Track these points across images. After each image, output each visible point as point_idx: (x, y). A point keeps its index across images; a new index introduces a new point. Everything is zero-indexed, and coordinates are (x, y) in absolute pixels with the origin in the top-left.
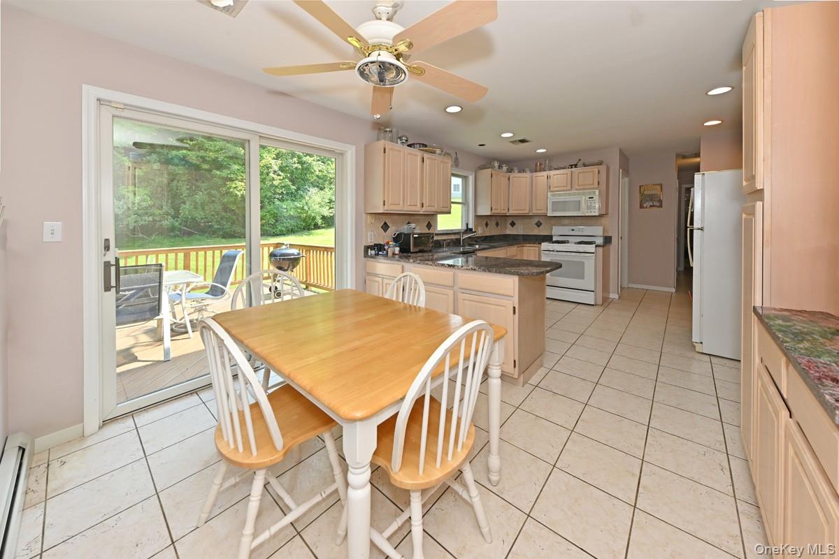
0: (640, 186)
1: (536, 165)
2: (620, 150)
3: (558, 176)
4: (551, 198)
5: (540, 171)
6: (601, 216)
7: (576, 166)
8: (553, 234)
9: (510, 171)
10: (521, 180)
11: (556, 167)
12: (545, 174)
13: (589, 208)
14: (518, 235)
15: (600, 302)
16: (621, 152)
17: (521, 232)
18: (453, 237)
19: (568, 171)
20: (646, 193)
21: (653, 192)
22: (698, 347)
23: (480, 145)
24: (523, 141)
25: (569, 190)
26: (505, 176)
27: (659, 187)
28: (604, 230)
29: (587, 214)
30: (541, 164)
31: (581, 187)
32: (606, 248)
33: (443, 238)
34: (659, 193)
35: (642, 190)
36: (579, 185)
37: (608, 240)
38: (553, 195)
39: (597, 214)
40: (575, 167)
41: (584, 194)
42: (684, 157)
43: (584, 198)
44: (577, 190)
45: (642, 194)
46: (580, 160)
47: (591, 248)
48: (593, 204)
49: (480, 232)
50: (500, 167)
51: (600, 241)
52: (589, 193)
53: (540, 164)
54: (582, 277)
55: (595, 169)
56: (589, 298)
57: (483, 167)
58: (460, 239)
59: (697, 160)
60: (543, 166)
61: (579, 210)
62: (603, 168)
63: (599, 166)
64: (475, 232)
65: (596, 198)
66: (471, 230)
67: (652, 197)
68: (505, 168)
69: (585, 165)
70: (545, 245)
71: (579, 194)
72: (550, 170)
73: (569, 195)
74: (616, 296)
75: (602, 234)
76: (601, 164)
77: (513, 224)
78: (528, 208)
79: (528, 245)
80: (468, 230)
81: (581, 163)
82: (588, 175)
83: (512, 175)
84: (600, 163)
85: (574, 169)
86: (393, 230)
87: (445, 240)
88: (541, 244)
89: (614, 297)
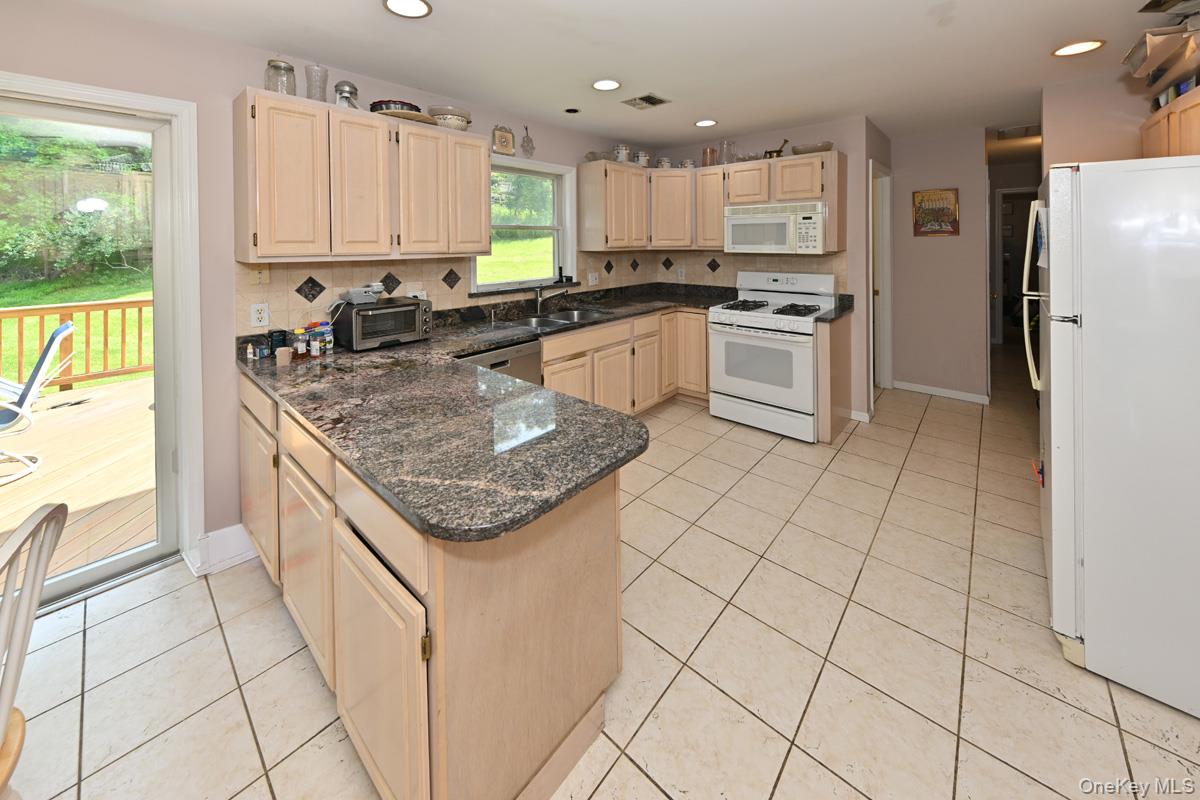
0: (914, 193)
1: (705, 153)
2: (867, 118)
3: (743, 174)
4: (731, 217)
5: (712, 164)
6: (828, 255)
7: (779, 153)
8: (737, 286)
9: (654, 164)
10: (674, 181)
11: (741, 156)
12: (718, 169)
13: (803, 238)
14: (678, 285)
15: (826, 436)
16: (871, 127)
17: (683, 281)
18: (521, 297)
19: (763, 163)
20: (926, 205)
21: (939, 205)
22: (1072, 649)
23: (569, 111)
24: (651, 100)
25: (764, 202)
26: (641, 175)
27: (951, 196)
28: (837, 283)
29: (800, 252)
30: (713, 151)
31: (788, 196)
32: (841, 322)
33: (493, 302)
34: (952, 208)
35: (917, 203)
36: (784, 193)
37: (845, 304)
38: (734, 212)
39: (819, 251)
40: (778, 156)
41: (794, 211)
42: (1002, 135)
43: (792, 217)
44: (780, 201)
45: (918, 209)
46: (786, 141)
47: (806, 323)
48: (811, 232)
49: (593, 281)
50: (633, 158)
51: (827, 305)
52: (803, 208)
53: (707, 150)
54: (787, 382)
55: (816, 159)
56: (804, 429)
57: (593, 157)
58: (536, 300)
59: (1037, 140)
60: (717, 155)
61: (784, 243)
62: (831, 158)
63: (823, 153)
64: (578, 284)
65: (818, 219)
66: (569, 279)
67: (939, 215)
68: (643, 160)
69: (796, 152)
70: (717, 313)
71: (784, 210)
72: (731, 161)
73: (764, 211)
74: (864, 417)
75: (832, 292)
76: (829, 150)
77: (668, 264)
78: (688, 236)
79: (686, 309)
80: (563, 280)
81: (787, 148)
82: (801, 172)
83: (655, 173)
84: (827, 147)
85: (774, 160)
86: (329, 298)
87: (495, 306)
88: (708, 308)
89: (859, 419)
